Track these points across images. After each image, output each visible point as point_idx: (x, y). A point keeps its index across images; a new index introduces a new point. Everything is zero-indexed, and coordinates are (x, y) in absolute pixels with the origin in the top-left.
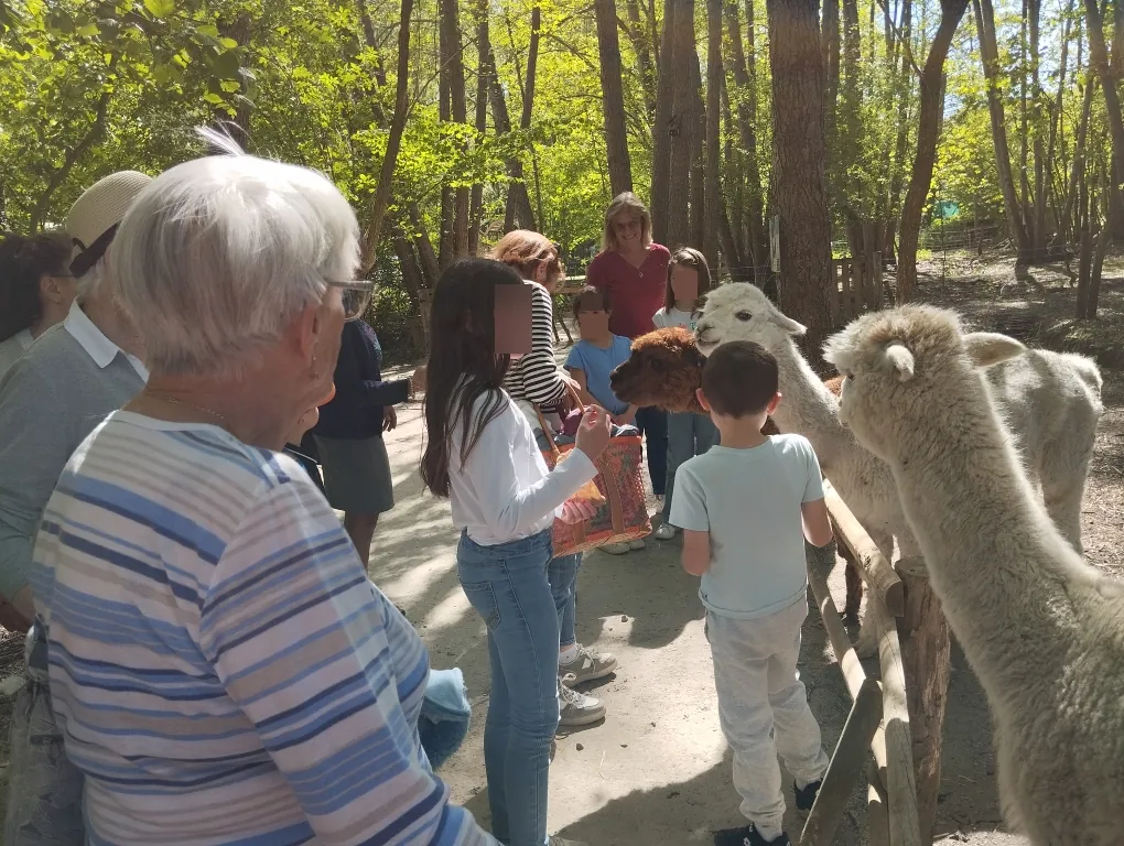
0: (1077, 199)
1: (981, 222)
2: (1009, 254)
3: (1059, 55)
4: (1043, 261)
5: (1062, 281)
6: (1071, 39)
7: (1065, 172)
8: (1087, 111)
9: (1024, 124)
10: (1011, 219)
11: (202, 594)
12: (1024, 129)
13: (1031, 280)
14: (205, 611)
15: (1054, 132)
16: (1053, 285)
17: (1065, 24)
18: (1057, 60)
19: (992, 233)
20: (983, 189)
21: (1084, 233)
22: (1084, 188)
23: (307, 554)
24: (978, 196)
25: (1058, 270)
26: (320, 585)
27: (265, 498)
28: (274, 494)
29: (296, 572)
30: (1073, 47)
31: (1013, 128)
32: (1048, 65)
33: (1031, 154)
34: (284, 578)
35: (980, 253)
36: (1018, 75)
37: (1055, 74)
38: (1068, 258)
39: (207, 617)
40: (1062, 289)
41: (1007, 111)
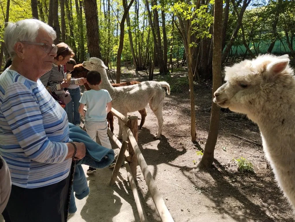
0: (147, 57)
1: (127, 61)
2: (134, 68)
3: (143, 23)
4: (141, 69)
5: (145, 74)
6: (145, 19)
7: (145, 50)
8: (149, 36)
9: (136, 38)
10: (134, 60)
11: (3, 100)
12: (136, 39)
13: (139, 74)
14: (3, 103)
15: (142, 41)
16: (144, 75)
17: (144, 16)
18: (142, 24)
19: (129, 63)
20: (128, 53)
21: (149, 64)
22: (148, 54)
23: (19, 95)
24: (127, 54)
25: (144, 72)
26: (20, 101)
27: (12, 84)
28: (14, 84)
29: (17, 98)
30: (145, 21)
31: (134, 39)
32: (141, 25)
33: (138, 45)
34: (15, 99)
35: (128, 68)
36: (135, 26)
37: (142, 27)
38: (146, 70)
39: (3, 104)
40: (146, 76)
41: (132, 35)
